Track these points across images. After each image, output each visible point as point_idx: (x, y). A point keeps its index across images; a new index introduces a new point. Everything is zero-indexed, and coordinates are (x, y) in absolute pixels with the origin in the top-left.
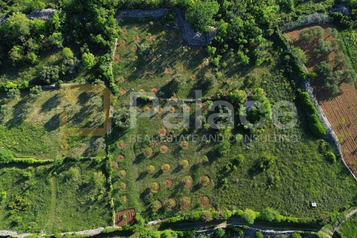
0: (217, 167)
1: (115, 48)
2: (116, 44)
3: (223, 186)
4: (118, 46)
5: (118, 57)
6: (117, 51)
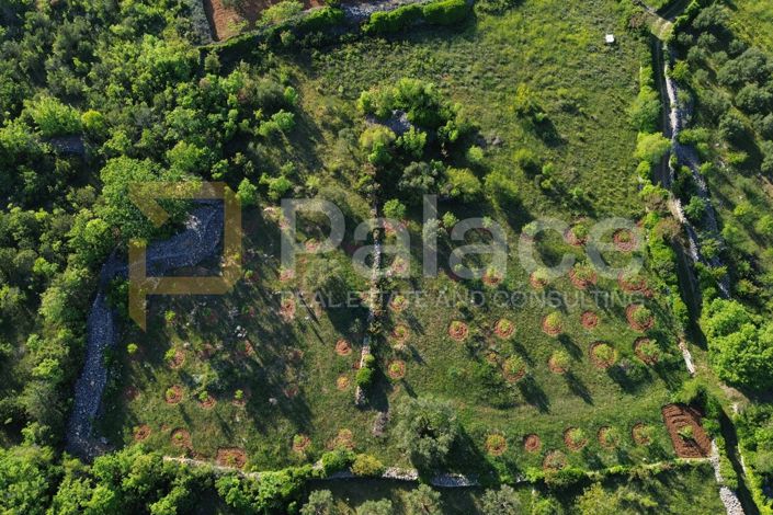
0: (544, 209)
1: (198, 463)
2: (183, 460)
3: (587, 198)
4: (190, 455)
5: (230, 455)
6: (206, 457)
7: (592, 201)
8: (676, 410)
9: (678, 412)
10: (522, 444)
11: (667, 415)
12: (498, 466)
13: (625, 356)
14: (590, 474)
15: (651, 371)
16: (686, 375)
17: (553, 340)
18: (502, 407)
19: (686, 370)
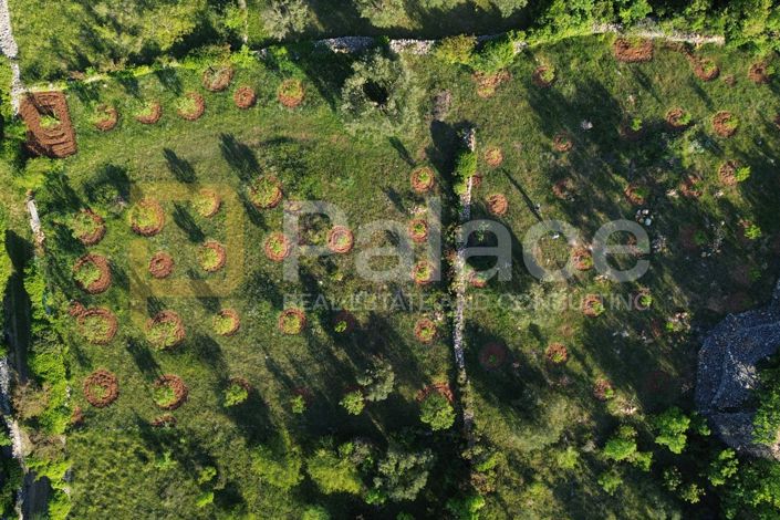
0: (215, 433)
1: (677, 38)
2: (698, 40)
3: (151, 454)
4: (689, 47)
5: (636, 53)
6: (667, 47)
7: (144, 450)
8: (58, 150)
9: (55, 149)
10: (258, 96)
11: (71, 143)
12: (289, 65)
13: (117, 217)
14: (175, 64)
15: (85, 200)
16: (39, 196)
17: (212, 234)
18: (283, 140)
19: (39, 204)
